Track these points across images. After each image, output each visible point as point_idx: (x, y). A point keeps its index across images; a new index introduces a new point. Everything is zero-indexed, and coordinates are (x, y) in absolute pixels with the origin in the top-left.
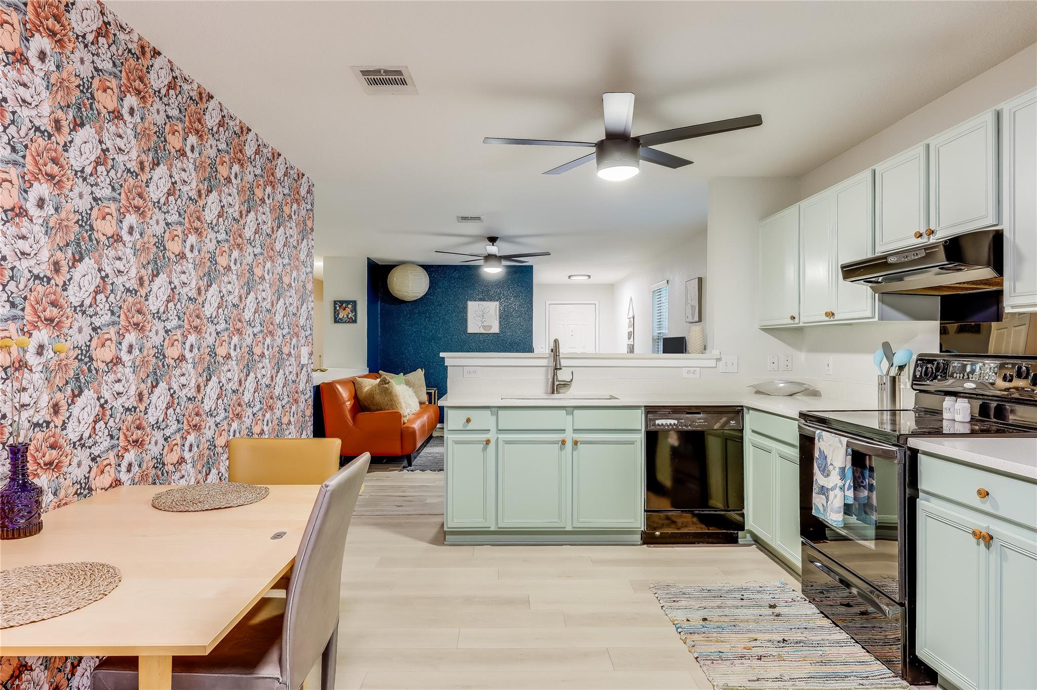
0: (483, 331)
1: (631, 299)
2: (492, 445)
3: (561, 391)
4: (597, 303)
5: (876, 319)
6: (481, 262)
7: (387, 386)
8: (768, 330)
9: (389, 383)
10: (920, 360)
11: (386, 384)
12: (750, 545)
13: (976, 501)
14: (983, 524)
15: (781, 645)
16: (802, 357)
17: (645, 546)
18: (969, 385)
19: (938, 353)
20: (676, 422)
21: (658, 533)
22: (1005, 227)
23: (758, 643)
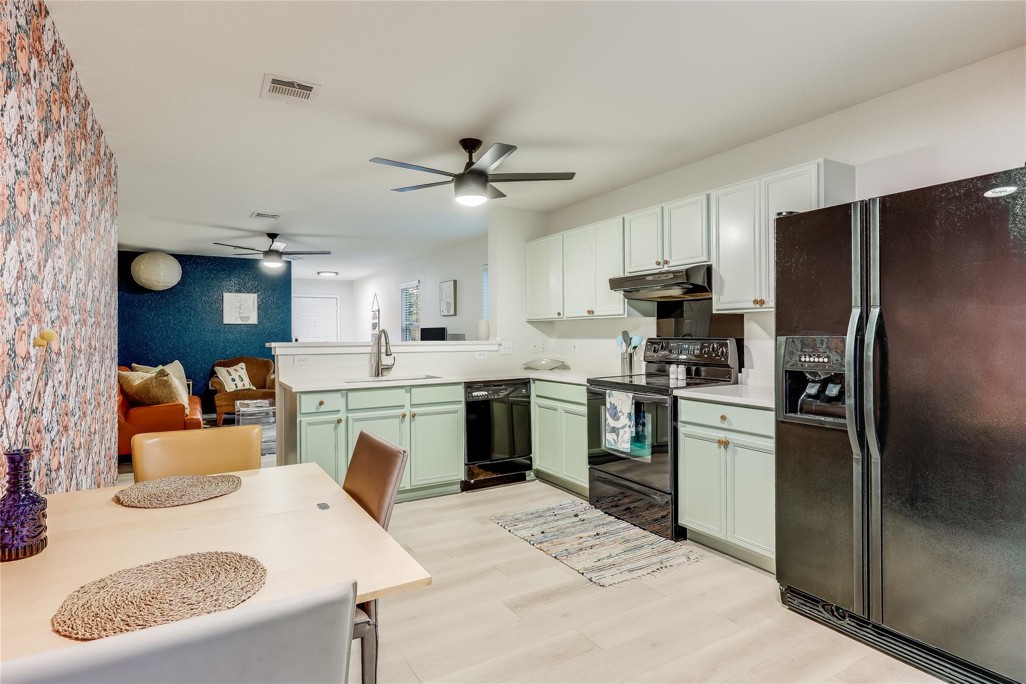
0: (240, 322)
1: (375, 295)
2: (343, 424)
3: (384, 374)
4: (338, 297)
5: (626, 316)
6: (261, 257)
7: (165, 378)
8: (531, 322)
9: (168, 375)
10: (649, 342)
11: (164, 376)
12: (534, 480)
13: (718, 423)
14: (722, 435)
15: (597, 537)
16: (553, 341)
17: (464, 492)
18: (683, 357)
19: (656, 337)
20: (486, 393)
21: (472, 481)
22: (713, 262)
23: (584, 540)
